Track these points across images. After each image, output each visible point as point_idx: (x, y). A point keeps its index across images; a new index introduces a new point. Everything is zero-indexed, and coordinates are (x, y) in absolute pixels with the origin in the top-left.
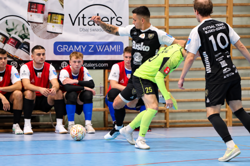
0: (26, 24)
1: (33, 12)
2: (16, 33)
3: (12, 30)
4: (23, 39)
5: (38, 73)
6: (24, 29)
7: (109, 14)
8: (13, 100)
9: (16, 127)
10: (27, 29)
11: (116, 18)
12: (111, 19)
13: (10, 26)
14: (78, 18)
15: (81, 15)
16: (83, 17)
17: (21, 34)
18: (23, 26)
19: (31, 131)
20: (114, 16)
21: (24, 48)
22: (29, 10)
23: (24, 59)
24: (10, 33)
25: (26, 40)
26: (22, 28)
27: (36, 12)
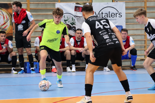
0: (74, 17)
1: (77, 11)
2: (69, 22)
3: (67, 20)
4: (72, 25)
5: (78, 43)
6: (73, 20)
7: (115, 12)
8: (66, 55)
9: (68, 69)
10: (74, 20)
11: (119, 13)
12: (116, 14)
13: (66, 19)
14: (99, 14)
15: (101, 13)
16: (102, 13)
17: (71, 23)
18: (72, 18)
19: (75, 71)
20: (118, 12)
21: (73, 30)
22: (75, 10)
23: (73, 35)
24: (66, 22)
25: (74, 25)
26: (72, 19)
27: (79, 11)
